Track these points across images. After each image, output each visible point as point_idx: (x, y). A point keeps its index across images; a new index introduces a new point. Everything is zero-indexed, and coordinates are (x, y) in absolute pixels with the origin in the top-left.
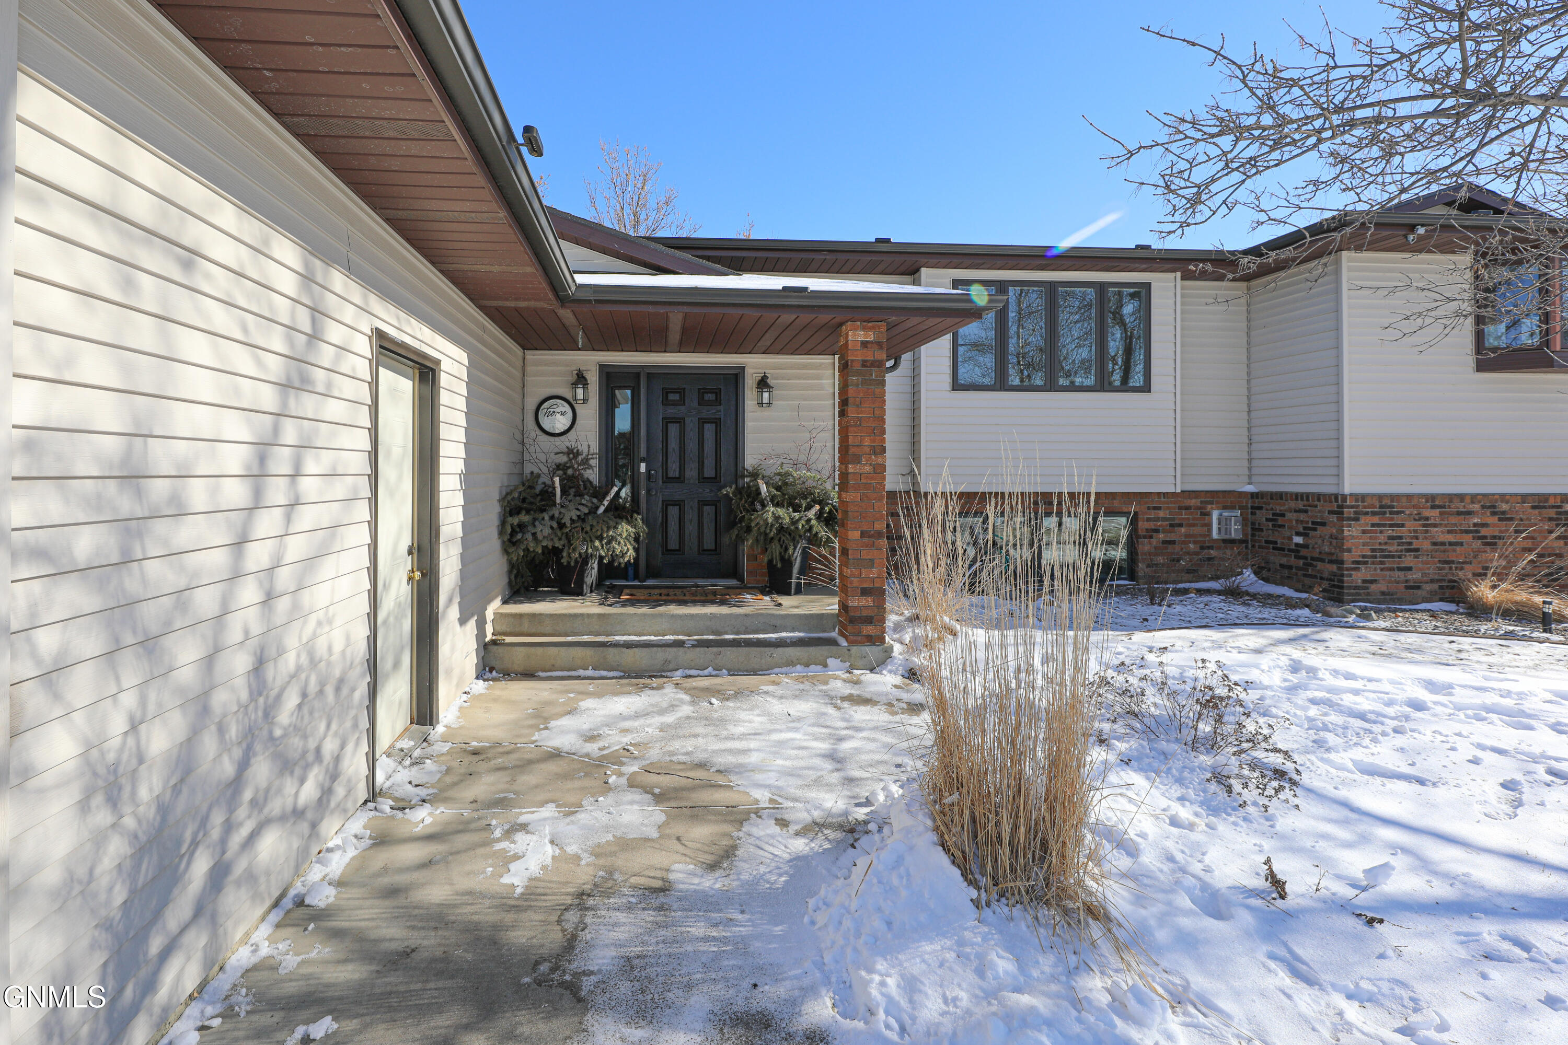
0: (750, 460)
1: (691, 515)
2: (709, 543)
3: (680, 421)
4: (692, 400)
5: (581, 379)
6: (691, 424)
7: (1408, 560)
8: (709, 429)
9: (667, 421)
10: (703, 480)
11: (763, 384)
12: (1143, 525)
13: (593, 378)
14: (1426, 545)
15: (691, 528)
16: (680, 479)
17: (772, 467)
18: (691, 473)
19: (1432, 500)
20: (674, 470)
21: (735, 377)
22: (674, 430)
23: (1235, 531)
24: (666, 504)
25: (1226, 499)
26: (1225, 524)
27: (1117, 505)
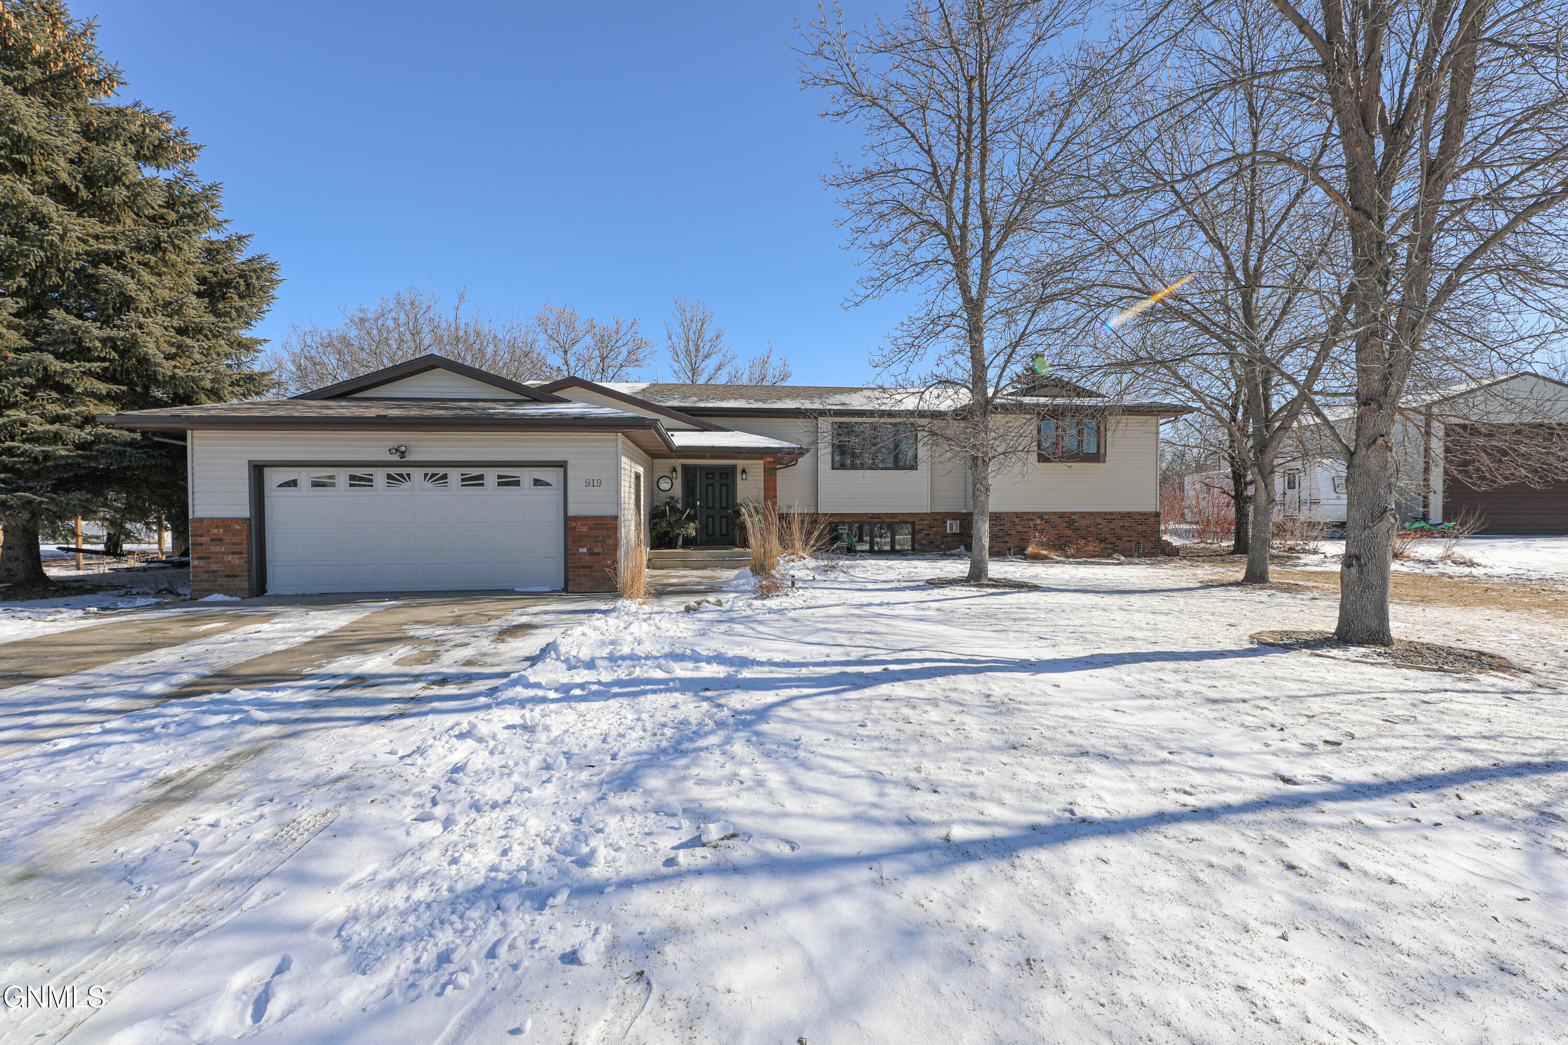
0: (739, 500)
1: (717, 521)
2: (724, 532)
3: (712, 485)
4: (717, 477)
5: (674, 470)
6: (717, 486)
7: (1007, 538)
8: (724, 488)
9: (708, 485)
10: (722, 507)
11: (744, 471)
12: (917, 527)
13: (679, 470)
14: (1014, 533)
15: (717, 527)
16: (713, 508)
17: (745, 502)
18: (717, 505)
19: (1017, 514)
20: (710, 504)
21: (734, 468)
22: (710, 488)
23: (956, 530)
24: (708, 517)
25: (954, 516)
26: (953, 527)
27: (906, 518)
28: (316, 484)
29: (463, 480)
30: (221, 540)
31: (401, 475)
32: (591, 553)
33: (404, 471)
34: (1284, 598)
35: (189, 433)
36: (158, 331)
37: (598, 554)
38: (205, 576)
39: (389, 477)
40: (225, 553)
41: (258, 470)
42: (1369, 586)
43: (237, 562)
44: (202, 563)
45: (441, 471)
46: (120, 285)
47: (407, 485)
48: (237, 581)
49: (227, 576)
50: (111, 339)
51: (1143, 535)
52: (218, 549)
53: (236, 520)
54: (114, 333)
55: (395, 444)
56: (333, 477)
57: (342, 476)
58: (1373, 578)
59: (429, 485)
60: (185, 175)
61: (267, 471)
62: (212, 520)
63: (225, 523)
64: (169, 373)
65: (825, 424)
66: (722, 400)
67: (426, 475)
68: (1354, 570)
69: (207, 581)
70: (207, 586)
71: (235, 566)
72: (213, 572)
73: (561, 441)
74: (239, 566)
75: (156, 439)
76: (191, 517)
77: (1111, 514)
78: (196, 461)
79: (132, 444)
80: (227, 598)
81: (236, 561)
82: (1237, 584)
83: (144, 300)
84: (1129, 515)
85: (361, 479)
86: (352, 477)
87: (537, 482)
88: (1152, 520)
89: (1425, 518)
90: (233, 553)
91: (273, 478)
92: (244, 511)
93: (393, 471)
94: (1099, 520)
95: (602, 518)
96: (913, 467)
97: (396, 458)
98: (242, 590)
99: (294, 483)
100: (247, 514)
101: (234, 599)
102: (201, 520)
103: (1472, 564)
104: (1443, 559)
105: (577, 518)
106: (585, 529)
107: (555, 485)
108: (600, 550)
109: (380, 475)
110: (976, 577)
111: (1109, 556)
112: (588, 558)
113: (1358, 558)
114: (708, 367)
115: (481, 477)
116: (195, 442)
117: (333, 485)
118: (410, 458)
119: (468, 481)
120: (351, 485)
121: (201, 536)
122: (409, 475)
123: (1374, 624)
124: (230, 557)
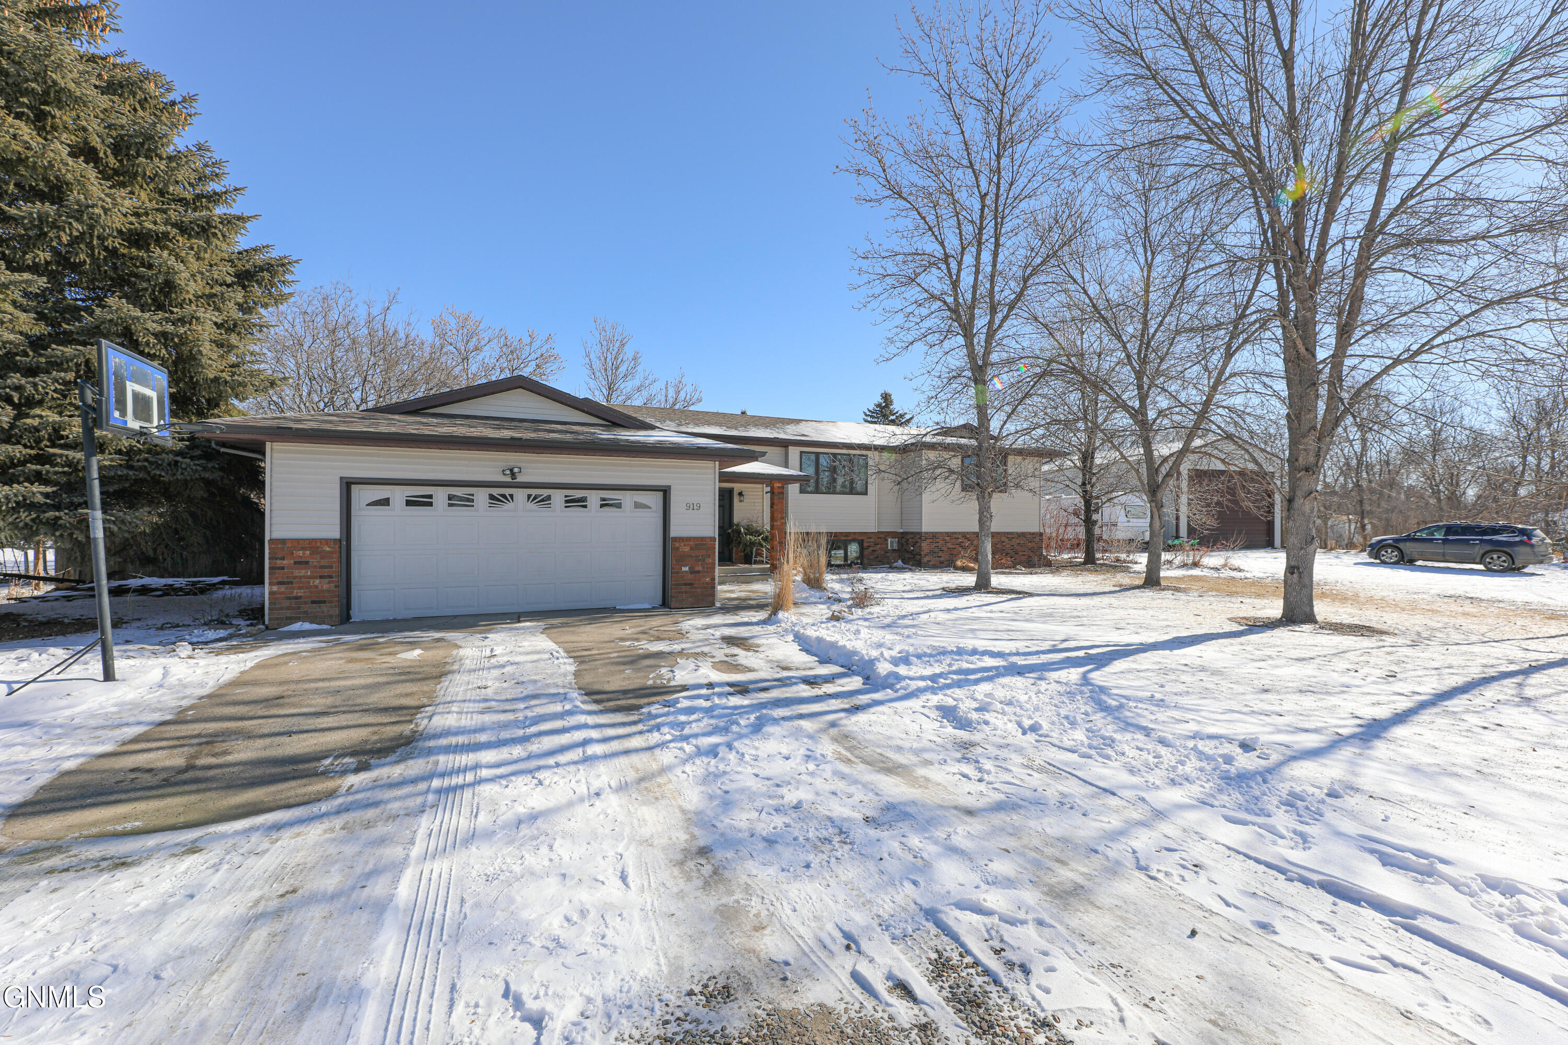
0: (736, 521)
2: (721, 549)
8: (721, 509)
10: (720, 527)
11: (740, 494)
12: (865, 544)
17: (744, 523)
19: (947, 533)
21: (731, 491)
23: (895, 547)
25: (893, 534)
26: (892, 543)
27: (856, 537)
28: (409, 503)
29: (567, 502)
30: (307, 563)
31: (504, 496)
32: (692, 571)
33: (507, 491)
35: (268, 445)
36: (209, 326)
37: (698, 572)
38: (286, 603)
39: (492, 497)
40: (310, 577)
41: (347, 485)
42: (1305, 586)
43: (326, 587)
44: (283, 588)
45: (545, 492)
46: (170, 271)
47: (509, 506)
48: (325, 608)
49: (313, 602)
50: (164, 334)
51: (1032, 550)
52: (303, 573)
53: (327, 541)
54: (170, 328)
55: (512, 464)
56: (430, 497)
57: (440, 495)
58: (1306, 581)
59: (532, 506)
60: (199, 149)
61: (355, 489)
62: (297, 541)
63: (313, 545)
65: (794, 452)
67: (529, 496)
68: (1295, 576)
69: (288, 608)
70: (288, 613)
71: (323, 591)
72: (297, 598)
73: (666, 467)
74: (329, 591)
75: (223, 450)
76: (267, 538)
77: (1011, 533)
78: (274, 476)
79: (180, 453)
80: (315, 626)
81: (325, 585)
82: (1138, 587)
85: (461, 499)
86: (450, 497)
87: (638, 505)
88: (1037, 539)
89: (1177, 537)
90: (321, 577)
91: (362, 496)
92: (335, 532)
93: (496, 492)
95: (703, 539)
97: (508, 479)
98: (331, 616)
99: (385, 502)
100: (337, 535)
101: (325, 627)
102: (283, 541)
105: (676, 539)
106: (687, 549)
107: (654, 508)
108: (700, 568)
109: (481, 496)
110: (983, 586)
111: (1014, 567)
112: (690, 576)
113: (1298, 568)
115: (583, 499)
116: (275, 455)
117: (430, 504)
118: (520, 478)
119: (570, 502)
120: (450, 505)
121: (283, 559)
122: (511, 496)
123: (1307, 609)
124: (317, 582)
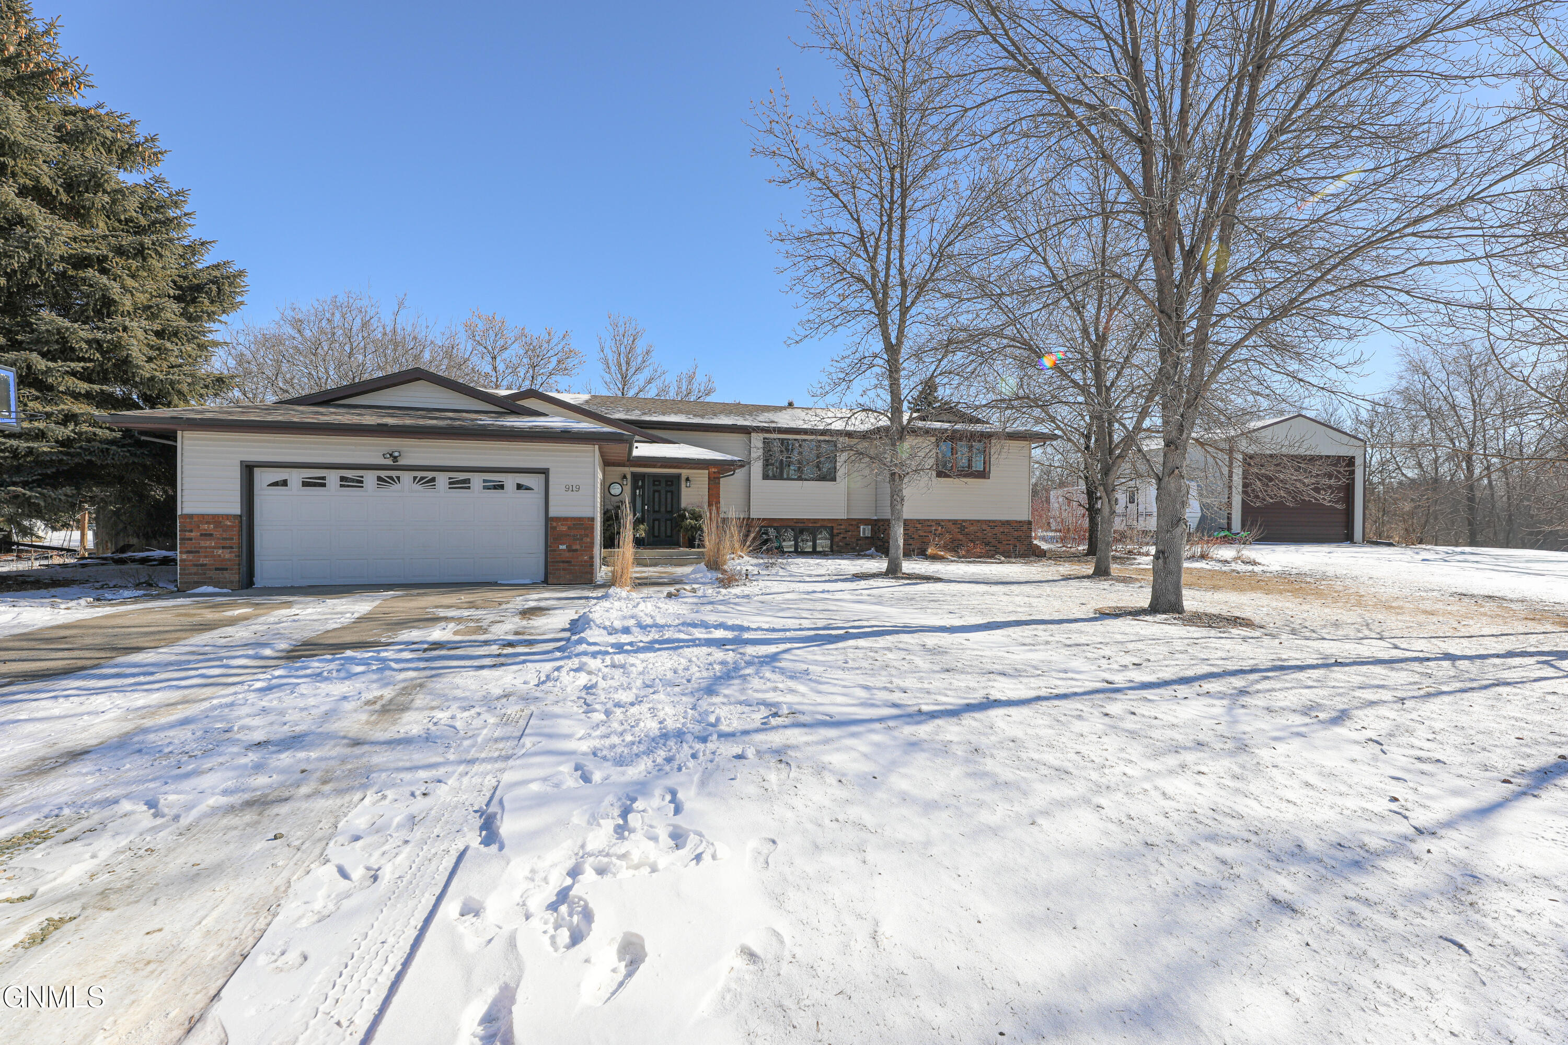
0: (683, 505)
1: (663, 524)
2: (669, 533)
3: (659, 491)
4: (663, 484)
5: (625, 477)
6: (663, 492)
7: (911, 542)
8: (669, 495)
9: (654, 491)
10: (667, 512)
11: (687, 479)
12: (835, 531)
13: (629, 477)
14: (916, 536)
15: (663, 529)
16: (659, 511)
17: (690, 507)
18: (663, 509)
19: (918, 521)
20: (657, 508)
21: (679, 477)
22: (657, 495)
23: (868, 534)
24: (654, 520)
25: (866, 522)
26: (865, 531)
27: (825, 524)
28: (305, 484)
29: (450, 483)
30: (211, 535)
31: (391, 478)
32: (570, 550)
33: (394, 474)
34: (1120, 586)
35: (179, 433)
36: (140, 334)
37: (576, 550)
38: (194, 569)
39: (380, 479)
40: (214, 548)
41: (248, 470)
42: (1170, 573)
43: (227, 556)
44: (191, 557)
45: (430, 475)
46: (105, 289)
47: (396, 487)
48: (227, 575)
49: (217, 569)
50: (97, 342)
51: (1018, 539)
52: (208, 543)
53: (227, 517)
54: (99, 335)
55: (389, 449)
56: (323, 478)
57: (333, 477)
58: (1172, 566)
59: (417, 487)
60: (156, 182)
61: (257, 471)
62: (203, 516)
63: (216, 519)
64: (148, 375)
65: (757, 440)
66: (664, 414)
67: (415, 478)
68: (1161, 561)
69: (195, 574)
70: (196, 578)
71: (225, 560)
72: (202, 565)
73: (544, 450)
74: (230, 560)
75: (143, 438)
76: (179, 513)
77: (994, 521)
78: (185, 460)
79: (113, 442)
80: (217, 590)
81: (227, 554)
82: (1088, 577)
83: (127, 304)
84: (1008, 523)
85: (353, 480)
86: (343, 479)
87: (519, 487)
88: (1025, 527)
89: (1229, 528)
90: (223, 548)
91: (263, 478)
92: (234, 507)
93: (383, 474)
94: (984, 527)
95: (580, 519)
96: (834, 479)
97: (389, 462)
98: (232, 582)
99: (284, 483)
100: (238, 512)
101: (225, 590)
102: (191, 516)
103: (1255, 563)
104: (1235, 559)
105: (557, 519)
106: (564, 528)
107: (536, 489)
108: (578, 547)
109: (370, 478)
110: (893, 572)
111: (992, 557)
112: (567, 554)
113: (1163, 553)
114: (639, 380)
115: (467, 481)
116: (186, 442)
117: (324, 485)
118: (402, 462)
119: (453, 484)
120: (341, 486)
121: (191, 531)
122: (398, 478)
123: (1172, 598)
124: (220, 551)
